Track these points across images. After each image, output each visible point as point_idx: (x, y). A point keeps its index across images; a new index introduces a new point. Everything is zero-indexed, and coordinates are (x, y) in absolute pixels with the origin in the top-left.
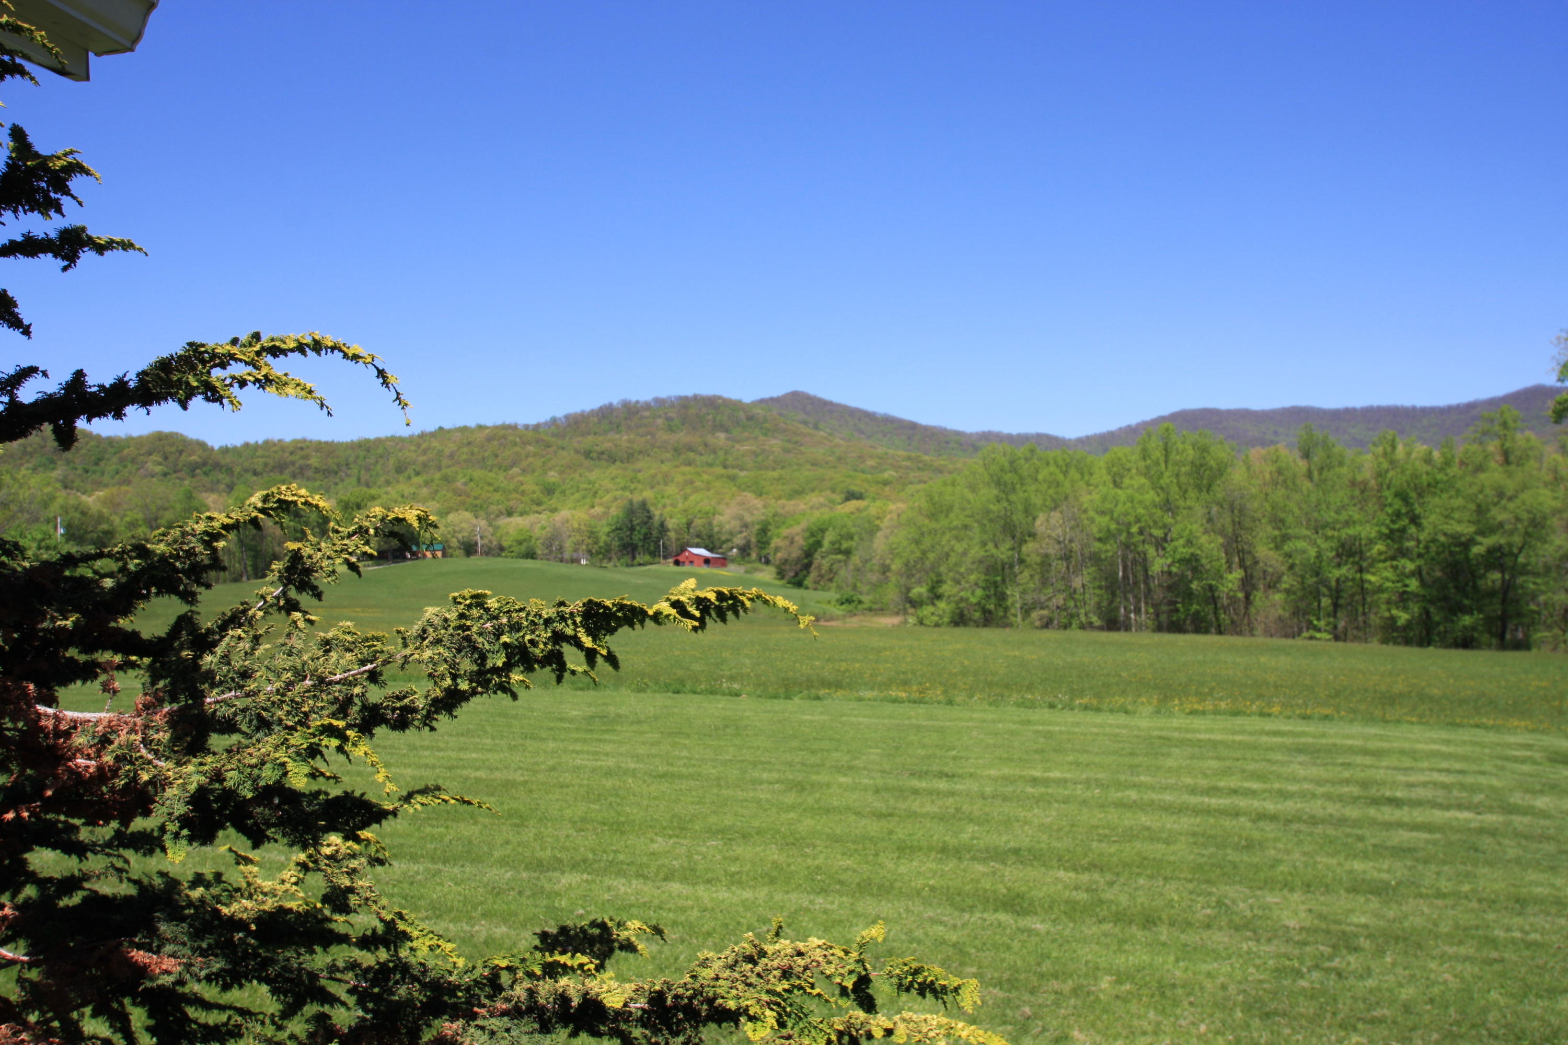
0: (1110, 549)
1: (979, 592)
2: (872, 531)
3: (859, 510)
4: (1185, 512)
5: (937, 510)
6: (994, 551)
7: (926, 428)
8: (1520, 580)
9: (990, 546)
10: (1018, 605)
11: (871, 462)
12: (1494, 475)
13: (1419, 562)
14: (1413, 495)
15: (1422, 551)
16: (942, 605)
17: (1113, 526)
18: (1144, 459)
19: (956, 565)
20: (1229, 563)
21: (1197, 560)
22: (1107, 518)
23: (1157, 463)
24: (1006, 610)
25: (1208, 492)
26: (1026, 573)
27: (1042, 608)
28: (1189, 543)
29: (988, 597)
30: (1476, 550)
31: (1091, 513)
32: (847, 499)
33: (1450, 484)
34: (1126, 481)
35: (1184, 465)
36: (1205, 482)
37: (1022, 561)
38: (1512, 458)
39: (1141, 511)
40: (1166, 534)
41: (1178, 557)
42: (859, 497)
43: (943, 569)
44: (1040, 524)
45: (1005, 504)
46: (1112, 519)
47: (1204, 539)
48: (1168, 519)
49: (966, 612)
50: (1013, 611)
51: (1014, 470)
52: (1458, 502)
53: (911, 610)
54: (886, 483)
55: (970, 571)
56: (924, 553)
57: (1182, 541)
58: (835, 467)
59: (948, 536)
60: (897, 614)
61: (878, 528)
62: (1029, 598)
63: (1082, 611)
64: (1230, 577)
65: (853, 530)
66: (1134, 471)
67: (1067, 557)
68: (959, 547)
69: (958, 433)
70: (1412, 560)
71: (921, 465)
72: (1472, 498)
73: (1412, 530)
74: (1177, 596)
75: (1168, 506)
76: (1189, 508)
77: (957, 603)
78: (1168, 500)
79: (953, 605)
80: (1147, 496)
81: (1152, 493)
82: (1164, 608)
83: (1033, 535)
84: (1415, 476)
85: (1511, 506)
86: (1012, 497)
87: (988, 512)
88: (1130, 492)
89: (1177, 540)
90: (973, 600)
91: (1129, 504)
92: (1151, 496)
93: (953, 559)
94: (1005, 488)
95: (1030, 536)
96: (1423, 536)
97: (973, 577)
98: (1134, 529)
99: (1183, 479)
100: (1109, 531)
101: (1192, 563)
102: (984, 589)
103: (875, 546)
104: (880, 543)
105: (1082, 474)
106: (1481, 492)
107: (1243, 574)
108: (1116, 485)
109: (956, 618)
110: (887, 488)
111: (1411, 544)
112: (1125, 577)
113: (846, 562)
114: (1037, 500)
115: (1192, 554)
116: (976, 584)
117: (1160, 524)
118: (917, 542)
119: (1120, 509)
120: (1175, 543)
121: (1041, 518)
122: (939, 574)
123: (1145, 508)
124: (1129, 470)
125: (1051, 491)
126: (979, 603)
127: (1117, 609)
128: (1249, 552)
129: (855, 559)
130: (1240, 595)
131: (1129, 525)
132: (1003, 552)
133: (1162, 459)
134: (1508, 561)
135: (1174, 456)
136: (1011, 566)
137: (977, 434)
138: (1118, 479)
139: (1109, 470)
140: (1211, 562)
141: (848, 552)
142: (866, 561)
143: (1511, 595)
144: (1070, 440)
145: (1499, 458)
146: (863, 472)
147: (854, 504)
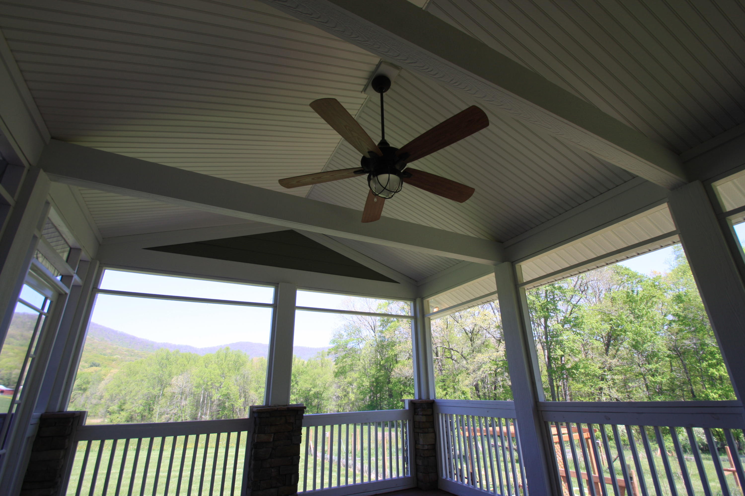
0: (200, 391)
1: (141, 408)
2: (100, 380)
3: (96, 372)
4: (228, 377)
5: (132, 373)
6: (152, 391)
7: (139, 339)
8: (323, 402)
9: (151, 388)
10: (157, 413)
11: (109, 351)
12: (319, 370)
13: (297, 396)
14: (297, 375)
15: (298, 393)
16: (123, 413)
17: (202, 382)
18: (218, 358)
19: (134, 396)
20: (240, 396)
21: (229, 395)
22: (200, 378)
23: (222, 360)
24: (152, 415)
25: (238, 371)
26: (164, 400)
27: (167, 414)
28: (228, 389)
29: (145, 410)
30: (312, 393)
31: (195, 377)
32: (92, 366)
33: (307, 372)
34: (210, 366)
35: (231, 361)
36: (237, 367)
37: (163, 395)
38: (324, 365)
39: (213, 377)
40: (220, 385)
41: (223, 393)
42: (98, 365)
43: (127, 398)
44: (174, 381)
45: (161, 372)
46: (202, 379)
47: (233, 388)
48: (222, 380)
49: (134, 417)
50: (154, 415)
51: (168, 359)
52: (308, 378)
53: (109, 416)
54: (113, 360)
55: (140, 399)
56: (121, 390)
57: (225, 388)
58: (90, 352)
59: (133, 384)
60: (101, 418)
61: (103, 379)
62: (162, 410)
63: (184, 415)
64: (239, 401)
65: (90, 380)
66: (213, 362)
67: (182, 394)
68: (137, 388)
69: (153, 343)
70: (295, 396)
71: (133, 354)
72: (312, 377)
73: (296, 386)
74: (220, 408)
75: (223, 375)
76: (230, 376)
77: (130, 412)
78: (223, 373)
79: (129, 413)
80: (216, 371)
81: (218, 370)
82: (215, 413)
83: (170, 385)
84: (299, 369)
85: (321, 379)
86: (164, 370)
87: (153, 374)
88: (210, 370)
89: (224, 387)
90: (138, 411)
91: (209, 374)
92: (218, 372)
93: (133, 394)
94: (162, 366)
95: (169, 385)
96: (298, 388)
97: (140, 402)
98: (209, 383)
99: (230, 366)
100: (199, 384)
101: (227, 396)
102: (144, 406)
103: (99, 387)
104: (102, 386)
105: (195, 362)
106: (314, 375)
107: (244, 400)
108: (206, 367)
109: (129, 419)
110: (114, 362)
111: (295, 390)
112: (203, 401)
113: (82, 394)
114: (174, 371)
115: (228, 393)
116: (141, 404)
117: (219, 382)
118: (119, 386)
119: (205, 376)
120: (223, 389)
121: (175, 378)
122: (125, 400)
123: (215, 375)
124: (211, 362)
125: (181, 368)
126: (140, 413)
127: (198, 414)
128: (248, 392)
129: (88, 393)
130: (242, 408)
131: (208, 381)
132: (156, 392)
133: (224, 358)
134: (319, 396)
135: (228, 358)
136: (159, 397)
137: (161, 343)
138: (207, 365)
139: (204, 361)
140: (234, 395)
141: (85, 390)
142: (92, 394)
143: (320, 406)
144: (198, 349)
145: (320, 365)
146: (104, 355)
147: (94, 368)
